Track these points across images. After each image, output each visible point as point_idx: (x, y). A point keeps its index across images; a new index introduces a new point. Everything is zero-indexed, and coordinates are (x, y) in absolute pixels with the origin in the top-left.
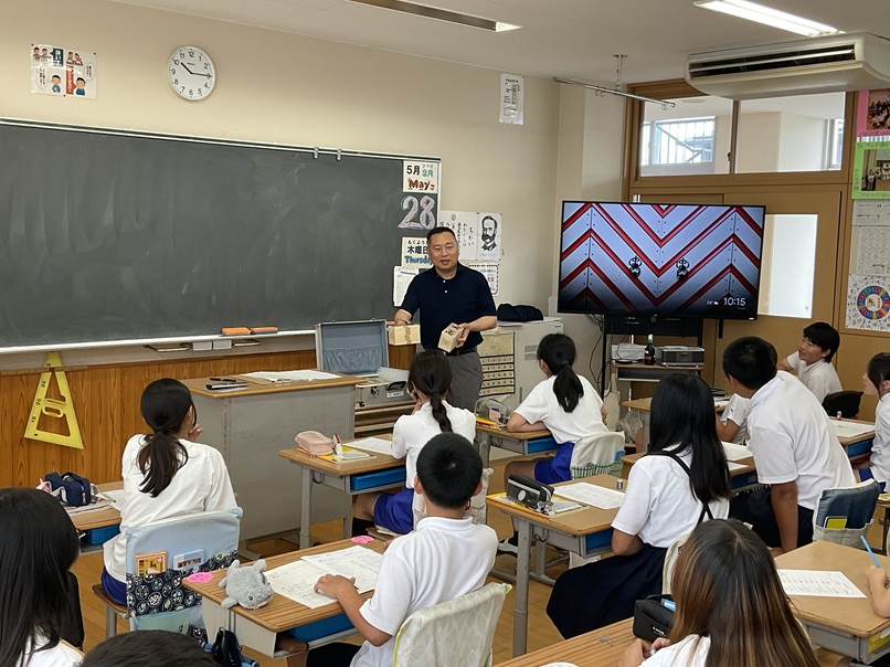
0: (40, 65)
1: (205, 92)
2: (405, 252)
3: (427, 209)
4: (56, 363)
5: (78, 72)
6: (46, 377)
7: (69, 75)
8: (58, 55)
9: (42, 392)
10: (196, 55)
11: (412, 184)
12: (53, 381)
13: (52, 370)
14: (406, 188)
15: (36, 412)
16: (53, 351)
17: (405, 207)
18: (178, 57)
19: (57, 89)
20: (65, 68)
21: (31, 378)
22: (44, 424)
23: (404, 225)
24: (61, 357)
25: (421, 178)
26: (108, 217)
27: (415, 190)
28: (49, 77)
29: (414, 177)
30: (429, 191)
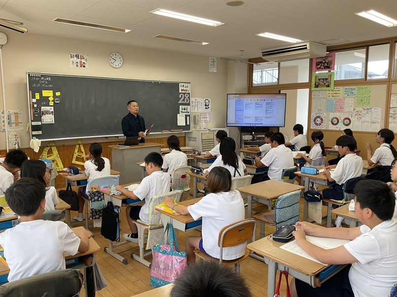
0: (72, 59)
1: (120, 65)
2: (180, 110)
3: (187, 97)
4: (80, 143)
5: (83, 61)
6: (78, 146)
7: (81, 62)
8: (77, 56)
9: (76, 150)
10: (117, 55)
11: (182, 90)
12: (80, 147)
13: (79, 144)
14: (180, 92)
15: (75, 156)
16: (79, 139)
17: (180, 97)
18: (112, 56)
19: (77, 66)
20: (79, 60)
21: (73, 147)
22: (77, 159)
23: (180, 102)
24: (81, 141)
25: (184, 88)
26: (93, 102)
27: (183, 92)
28: (75, 63)
29: (182, 88)
30: (187, 92)
